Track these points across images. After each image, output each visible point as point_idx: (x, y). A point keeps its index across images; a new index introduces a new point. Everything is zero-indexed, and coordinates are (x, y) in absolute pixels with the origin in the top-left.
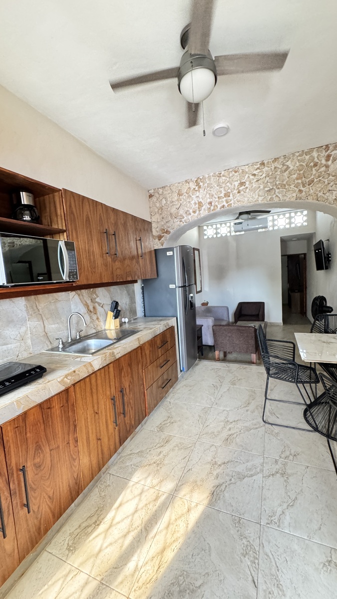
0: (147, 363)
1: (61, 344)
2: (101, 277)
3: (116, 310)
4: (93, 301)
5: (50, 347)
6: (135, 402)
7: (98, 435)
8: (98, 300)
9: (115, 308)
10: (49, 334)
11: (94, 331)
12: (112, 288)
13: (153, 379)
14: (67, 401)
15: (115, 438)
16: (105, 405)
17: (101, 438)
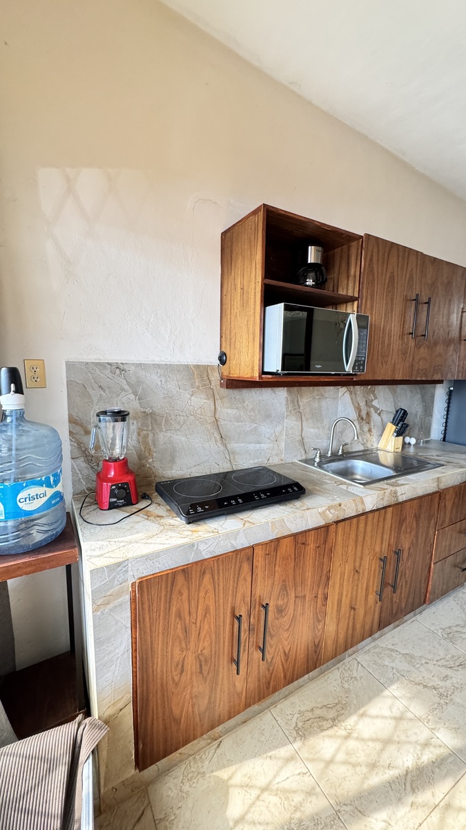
0: (444, 521)
1: (318, 457)
2: (393, 371)
3: (401, 423)
4: (368, 404)
5: (304, 458)
6: (412, 574)
7: (353, 603)
8: (375, 403)
9: (400, 420)
10: (306, 440)
11: (362, 448)
12: (399, 388)
13: (449, 550)
14: (325, 542)
15: (374, 615)
16: (370, 565)
17: (357, 607)
